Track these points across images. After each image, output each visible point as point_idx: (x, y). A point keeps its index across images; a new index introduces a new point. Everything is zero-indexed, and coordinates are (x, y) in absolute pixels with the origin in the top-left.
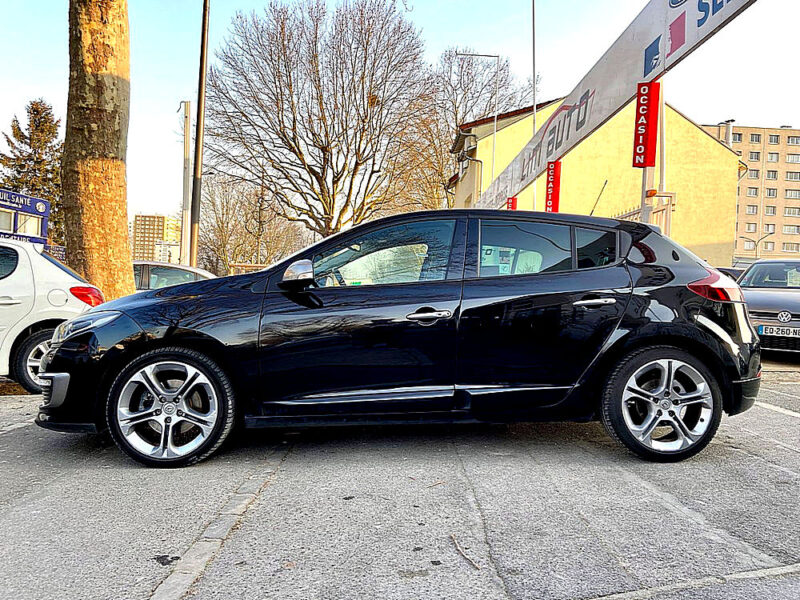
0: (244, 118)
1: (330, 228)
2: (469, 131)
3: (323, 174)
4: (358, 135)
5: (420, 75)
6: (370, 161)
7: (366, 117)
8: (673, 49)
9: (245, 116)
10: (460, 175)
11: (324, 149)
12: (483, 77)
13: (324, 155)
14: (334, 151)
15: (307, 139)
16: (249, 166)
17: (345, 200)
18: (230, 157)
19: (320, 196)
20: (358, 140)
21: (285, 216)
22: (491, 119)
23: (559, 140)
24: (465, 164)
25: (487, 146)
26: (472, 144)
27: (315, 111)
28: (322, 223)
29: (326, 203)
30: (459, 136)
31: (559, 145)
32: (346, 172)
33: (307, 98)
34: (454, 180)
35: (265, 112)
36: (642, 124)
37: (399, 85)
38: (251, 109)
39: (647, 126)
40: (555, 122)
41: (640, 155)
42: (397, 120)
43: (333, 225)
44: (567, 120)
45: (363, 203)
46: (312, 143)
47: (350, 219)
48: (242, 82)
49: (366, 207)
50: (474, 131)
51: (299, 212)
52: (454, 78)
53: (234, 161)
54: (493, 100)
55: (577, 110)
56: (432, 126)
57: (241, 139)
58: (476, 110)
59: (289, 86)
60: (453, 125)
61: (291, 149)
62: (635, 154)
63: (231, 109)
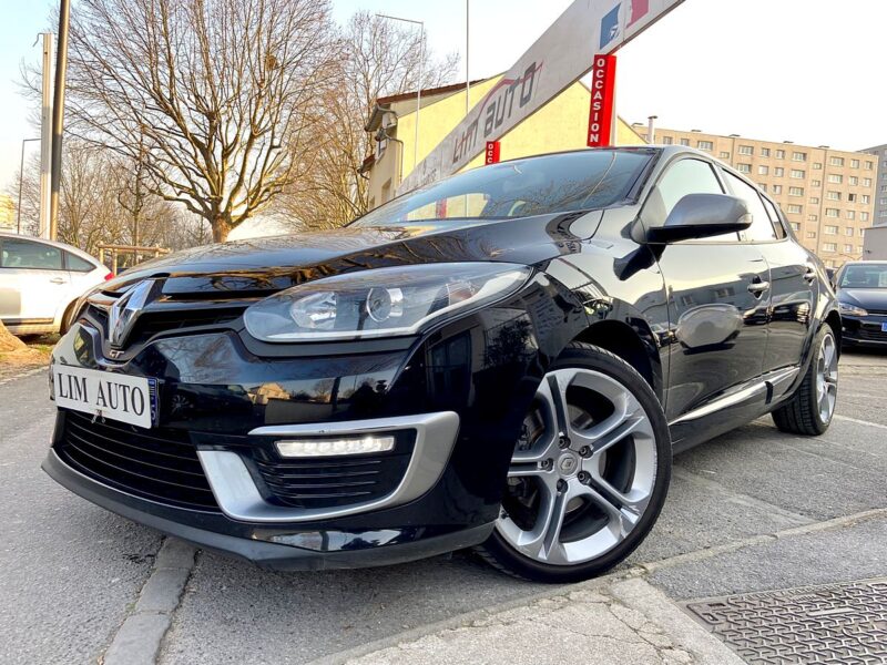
0: (106, 70)
1: (219, 212)
2: (388, 106)
3: (209, 146)
4: (253, 102)
5: (326, 37)
6: (269, 134)
7: (263, 81)
8: (635, 18)
9: (106, 67)
10: (377, 157)
11: (211, 116)
12: (399, 49)
13: (211, 122)
14: (224, 118)
15: (188, 101)
16: (113, 130)
17: (237, 178)
18: (87, 117)
19: (206, 172)
20: (253, 107)
21: (160, 194)
22: (414, 95)
23: (499, 117)
24: (383, 144)
25: (409, 125)
26: (393, 121)
27: (199, 67)
28: (209, 205)
29: (214, 181)
30: (377, 111)
31: (499, 123)
32: (238, 147)
33: (188, 51)
34: (370, 162)
35: (134, 65)
36: (598, 100)
37: (303, 47)
38: (114, 59)
39: (602, 102)
40: (495, 98)
41: (595, 133)
42: (301, 88)
43: (223, 207)
44: (509, 96)
45: (259, 183)
46: (194, 107)
47: (244, 202)
48: (103, 25)
49: (263, 189)
50: (393, 106)
51: (178, 190)
52: (366, 46)
53: (91, 122)
54: (409, 77)
55: (521, 85)
56: (340, 100)
57: (103, 96)
58: (390, 86)
59: (166, 35)
60: (364, 101)
61: (168, 113)
62: (590, 132)
63: (89, 57)
